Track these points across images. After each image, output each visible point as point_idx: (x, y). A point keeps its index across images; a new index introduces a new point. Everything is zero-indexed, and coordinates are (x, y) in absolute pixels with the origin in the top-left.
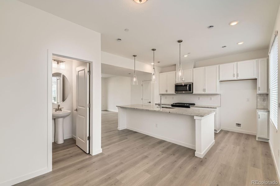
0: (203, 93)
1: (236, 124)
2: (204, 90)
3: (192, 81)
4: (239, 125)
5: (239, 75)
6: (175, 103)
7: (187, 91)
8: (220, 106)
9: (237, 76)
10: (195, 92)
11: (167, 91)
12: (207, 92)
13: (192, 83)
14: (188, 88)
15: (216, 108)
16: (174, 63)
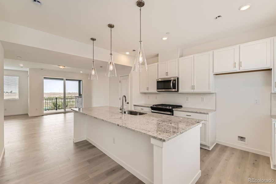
0: (192, 91)
1: (238, 136)
2: (193, 87)
3: (177, 76)
4: (242, 138)
5: (243, 64)
6: (156, 105)
7: (171, 89)
8: (215, 111)
9: (240, 66)
10: (180, 90)
11: (148, 89)
12: (196, 90)
13: (178, 78)
14: (172, 84)
15: (207, 114)
16: (157, 53)
